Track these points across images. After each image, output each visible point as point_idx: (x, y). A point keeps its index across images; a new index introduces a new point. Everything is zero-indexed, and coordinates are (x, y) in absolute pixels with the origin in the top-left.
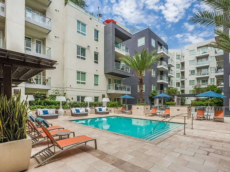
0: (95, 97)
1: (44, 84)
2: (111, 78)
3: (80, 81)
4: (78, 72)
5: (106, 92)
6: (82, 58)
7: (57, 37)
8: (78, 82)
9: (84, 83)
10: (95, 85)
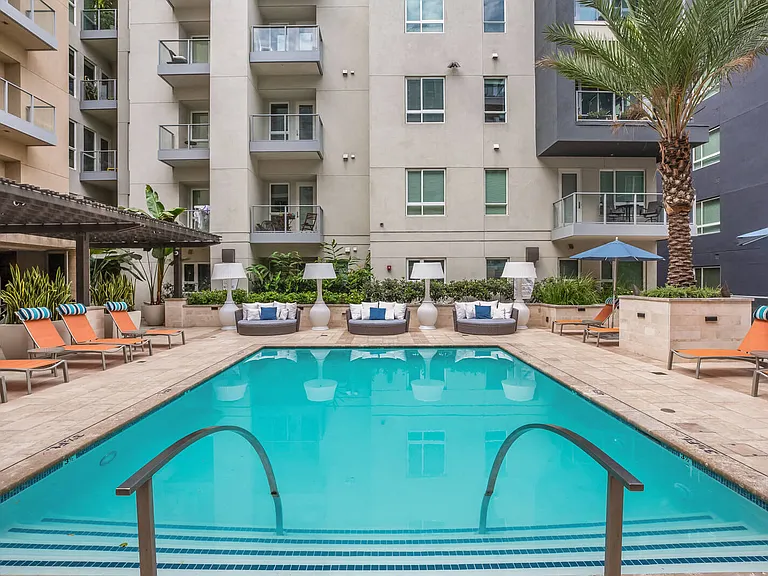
0: (488, 261)
1: (307, 226)
2: (577, 171)
3: (422, 204)
4: (413, 172)
5: (546, 236)
6: (429, 118)
7: (349, 74)
8: (411, 210)
9: (440, 210)
10: (489, 210)
